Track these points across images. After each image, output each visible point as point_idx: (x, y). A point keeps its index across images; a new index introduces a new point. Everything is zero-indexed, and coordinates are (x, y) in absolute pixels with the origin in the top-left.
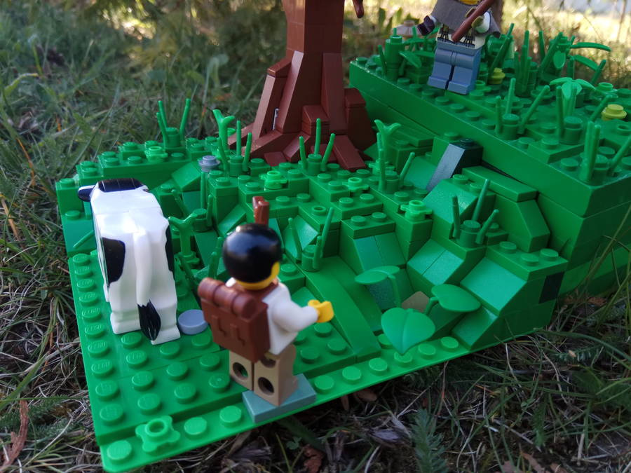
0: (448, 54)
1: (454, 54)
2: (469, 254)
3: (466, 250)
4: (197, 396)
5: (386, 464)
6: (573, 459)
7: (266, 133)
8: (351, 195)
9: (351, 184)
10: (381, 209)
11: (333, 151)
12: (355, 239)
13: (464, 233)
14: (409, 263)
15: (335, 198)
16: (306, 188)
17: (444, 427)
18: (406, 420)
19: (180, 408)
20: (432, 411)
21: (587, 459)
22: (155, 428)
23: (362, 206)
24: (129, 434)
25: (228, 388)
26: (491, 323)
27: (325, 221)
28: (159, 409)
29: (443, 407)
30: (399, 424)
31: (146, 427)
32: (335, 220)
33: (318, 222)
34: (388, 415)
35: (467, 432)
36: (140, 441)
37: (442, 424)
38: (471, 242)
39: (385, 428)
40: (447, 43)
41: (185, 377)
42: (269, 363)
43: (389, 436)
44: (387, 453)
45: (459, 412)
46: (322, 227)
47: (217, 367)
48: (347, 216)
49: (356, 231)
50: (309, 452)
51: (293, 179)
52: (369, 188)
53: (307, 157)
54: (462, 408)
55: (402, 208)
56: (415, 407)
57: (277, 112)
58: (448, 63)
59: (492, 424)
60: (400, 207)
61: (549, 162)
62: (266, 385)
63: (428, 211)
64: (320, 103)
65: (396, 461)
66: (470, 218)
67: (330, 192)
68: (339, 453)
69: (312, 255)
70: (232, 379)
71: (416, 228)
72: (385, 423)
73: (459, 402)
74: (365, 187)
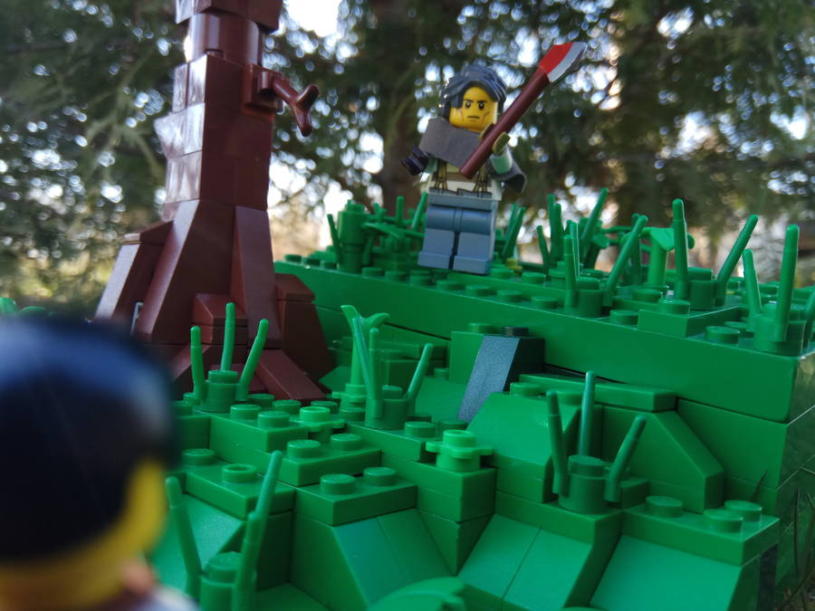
0: (447, 214)
1: (458, 214)
2: (599, 525)
3: (591, 520)
8: (311, 435)
9: (308, 417)
12: (336, 525)
13: (578, 480)
15: (278, 443)
16: (203, 436)
23: (339, 454)
32: (282, 490)
33: (241, 497)
38: (596, 500)
40: (445, 194)
48: (309, 477)
49: (338, 505)
52: (346, 425)
53: (206, 376)
55: (430, 446)
57: (140, 309)
58: (450, 229)
60: (423, 446)
61: (688, 334)
63: (486, 448)
67: (264, 431)
69: (228, 577)
74: (337, 422)
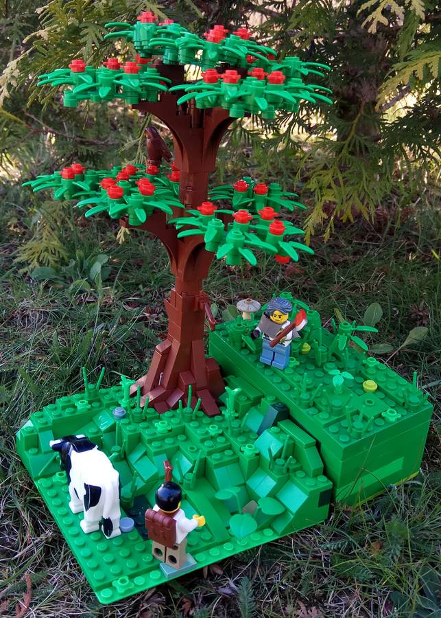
2: (279, 479)
3: (277, 477)
4: (138, 567)
5: (224, 606)
6: (325, 604)
7: (154, 388)
8: (212, 438)
10: (230, 448)
11: (201, 405)
12: (215, 469)
13: (276, 467)
14: (247, 483)
15: (203, 441)
16: (183, 431)
17: (257, 587)
18: (237, 583)
19: (131, 572)
20: (252, 578)
21: (333, 605)
22: (123, 581)
23: (220, 446)
24: (110, 585)
25: (152, 561)
26: (291, 520)
27: (198, 457)
28: (121, 573)
29: (258, 575)
30: (233, 585)
31: (118, 581)
32: (203, 457)
33: (192, 457)
34: (227, 580)
35: (269, 589)
36: (115, 588)
37: (257, 585)
38: (280, 472)
39: (225, 587)
41: (129, 556)
42: (175, 548)
43: (228, 591)
44: (225, 601)
45: (267, 578)
46: (195, 461)
47: (144, 551)
48: (210, 453)
49: (215, 465)
50: (184, 599)
51: (175, 427)
52: (223, 432)
53: (183, 408)
54: (268, 576)
55: (242, 449)
56: (242, 575)
57: (163, 375)
58: (271, 351)
59: (283, 585)
62: (173, 559)
63: (257, 452)
64: (190, 370)
65: (229, 605)
66: (280, 457)
67: (199, 438)
68: (200, 600)
70: (154, 557)
71: (250, 462)
72: (225, 585)
73: (267, 572)
74: (220, 432)
